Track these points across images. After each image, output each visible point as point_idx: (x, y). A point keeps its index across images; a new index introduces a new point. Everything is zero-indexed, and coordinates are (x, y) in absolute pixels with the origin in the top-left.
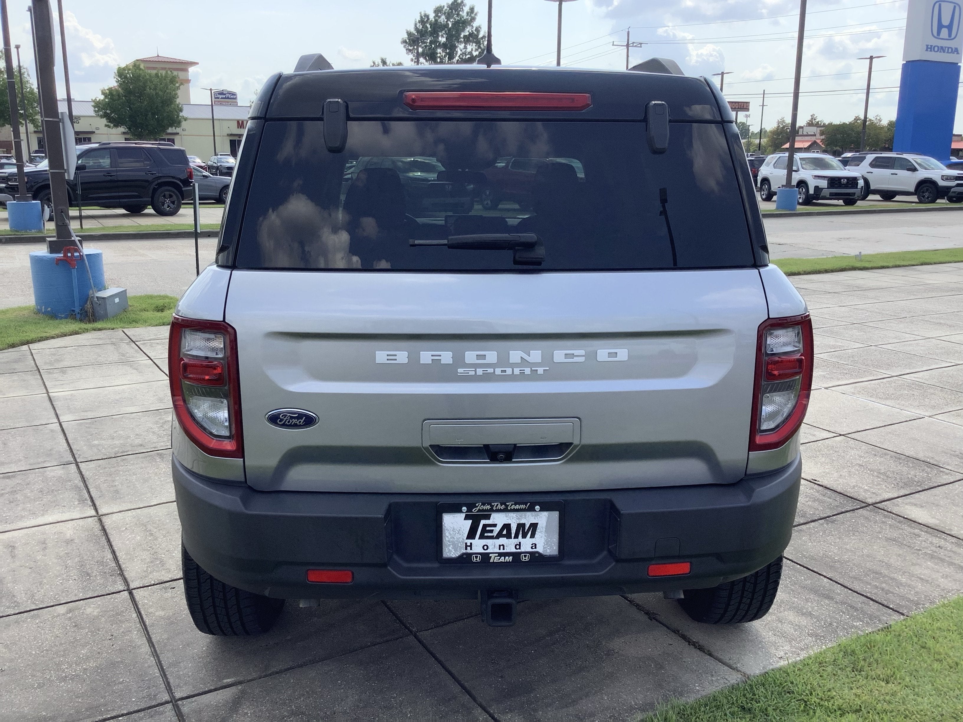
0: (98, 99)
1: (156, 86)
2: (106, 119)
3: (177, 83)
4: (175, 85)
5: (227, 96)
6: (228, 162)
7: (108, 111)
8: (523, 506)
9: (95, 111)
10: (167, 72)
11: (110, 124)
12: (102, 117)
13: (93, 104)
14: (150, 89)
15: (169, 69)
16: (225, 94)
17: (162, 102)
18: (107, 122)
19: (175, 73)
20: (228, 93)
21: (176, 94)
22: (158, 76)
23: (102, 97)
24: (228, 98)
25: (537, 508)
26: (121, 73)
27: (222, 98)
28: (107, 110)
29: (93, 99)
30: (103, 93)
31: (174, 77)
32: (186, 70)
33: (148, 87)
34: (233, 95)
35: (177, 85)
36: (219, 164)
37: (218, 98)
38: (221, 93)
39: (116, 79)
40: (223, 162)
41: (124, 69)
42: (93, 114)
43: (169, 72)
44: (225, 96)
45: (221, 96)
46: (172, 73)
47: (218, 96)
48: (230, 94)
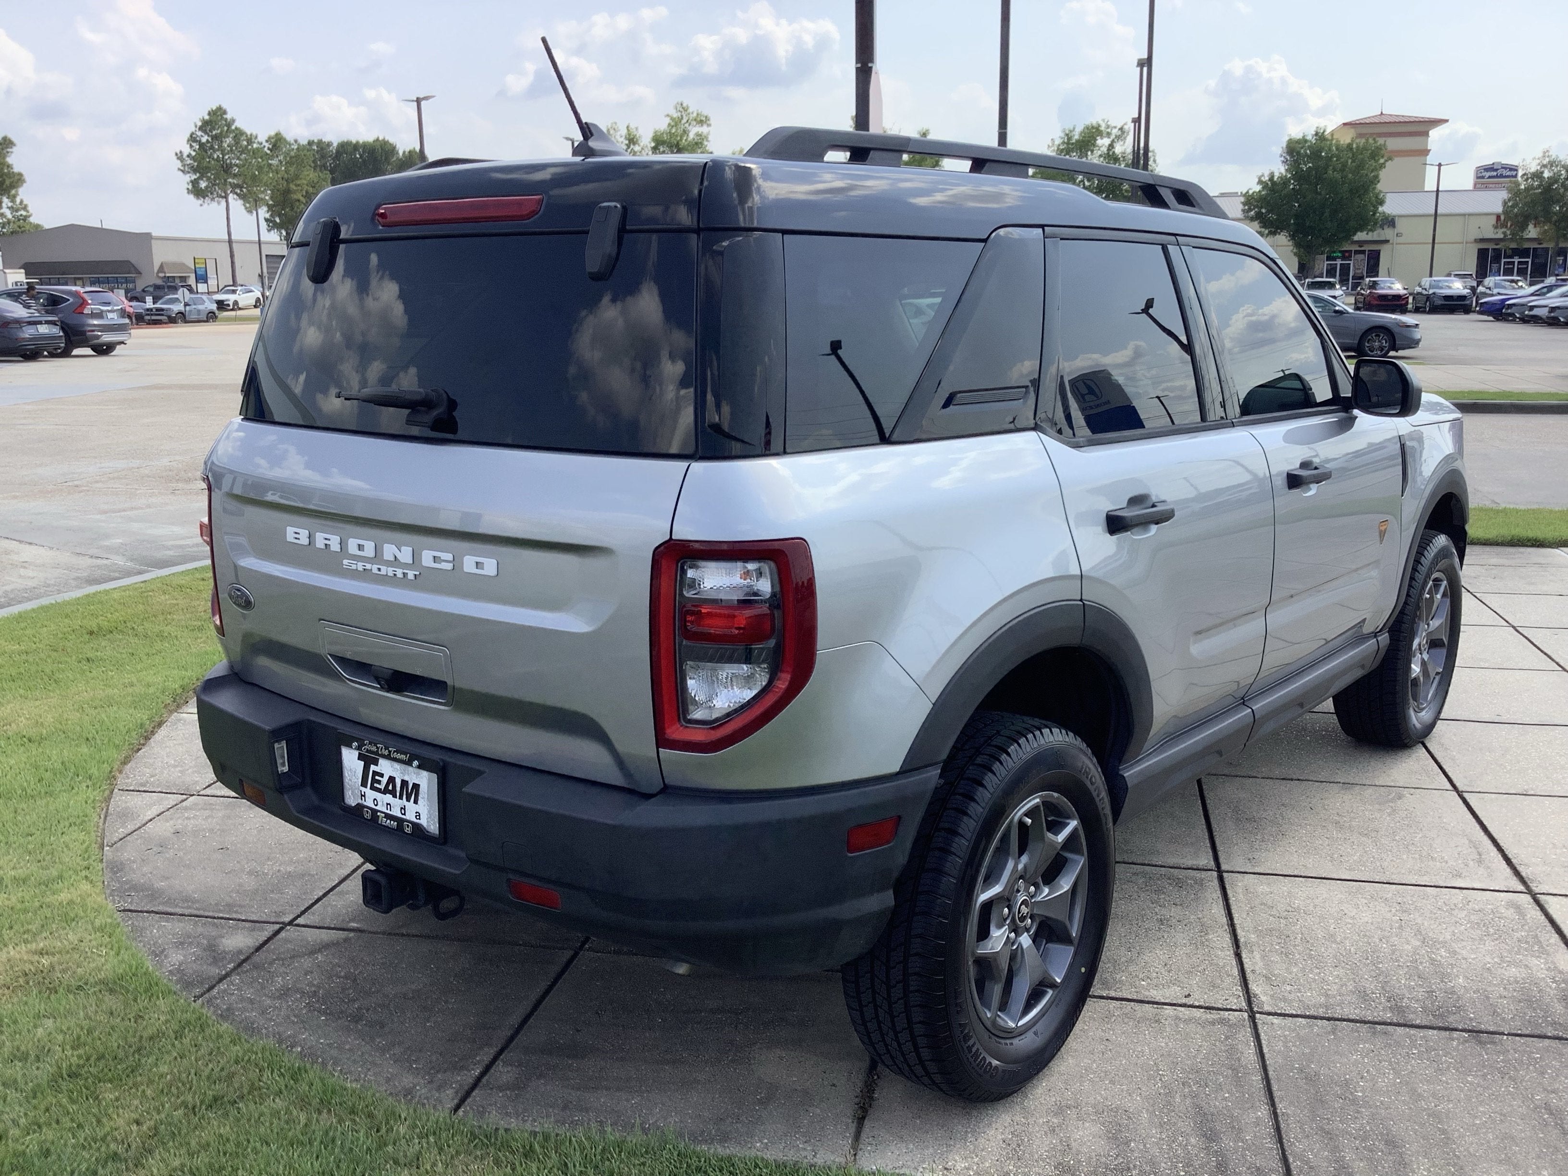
0: (1251, 192)
1: (1344, 165)
2: (1260, 222)
3: (1383, 157)
4: (1376, 161)
5: (1499, 172)
6: (1450, 288)
7: (1264, 211)
8: (403, 757)
9: (1243, 211)
10: (1367, 140)
11: (1263, 230)
12: (1252, 219)
13: (1242, 199)
14: (1334, 170)
15: (1371, 134)
16: (1497, 170)
17: (1351, 190)
18: (1260, 227)
19: (1381, 141)
20: (1502, 168)
21: (1377, 177)
22: (1351, 149)
23: (1258, 188)
24: (1502, 176)
25: (416, 763)
26: (1294, 150)
27: (1490, 177)
28: (1262, 207)
29: (1244, 192)
30: (1260, 182)
31: (1379, 148)
32: (1426, 134)
33: (1331, 168)
34: (1511, 170)
35: (1382, 161)
36: (1431, 291)
37: (1483, 177)
38: (1490, 168)
39: (1282, 159)
40: (1441, 288)
41: (1298, 142)
42: (1240, 215)
43: (1371, 141)
44: (1495, 174)
45: (1488, 174)
46: (1376, 142)
47: (1484, 174)
48: (1505, 168)
